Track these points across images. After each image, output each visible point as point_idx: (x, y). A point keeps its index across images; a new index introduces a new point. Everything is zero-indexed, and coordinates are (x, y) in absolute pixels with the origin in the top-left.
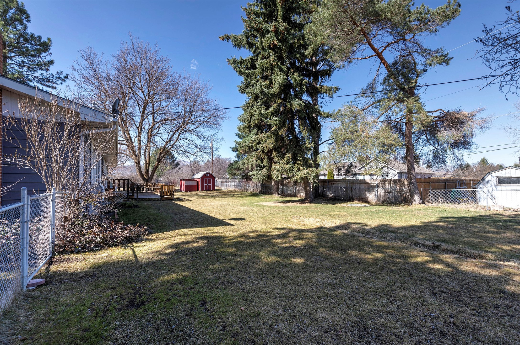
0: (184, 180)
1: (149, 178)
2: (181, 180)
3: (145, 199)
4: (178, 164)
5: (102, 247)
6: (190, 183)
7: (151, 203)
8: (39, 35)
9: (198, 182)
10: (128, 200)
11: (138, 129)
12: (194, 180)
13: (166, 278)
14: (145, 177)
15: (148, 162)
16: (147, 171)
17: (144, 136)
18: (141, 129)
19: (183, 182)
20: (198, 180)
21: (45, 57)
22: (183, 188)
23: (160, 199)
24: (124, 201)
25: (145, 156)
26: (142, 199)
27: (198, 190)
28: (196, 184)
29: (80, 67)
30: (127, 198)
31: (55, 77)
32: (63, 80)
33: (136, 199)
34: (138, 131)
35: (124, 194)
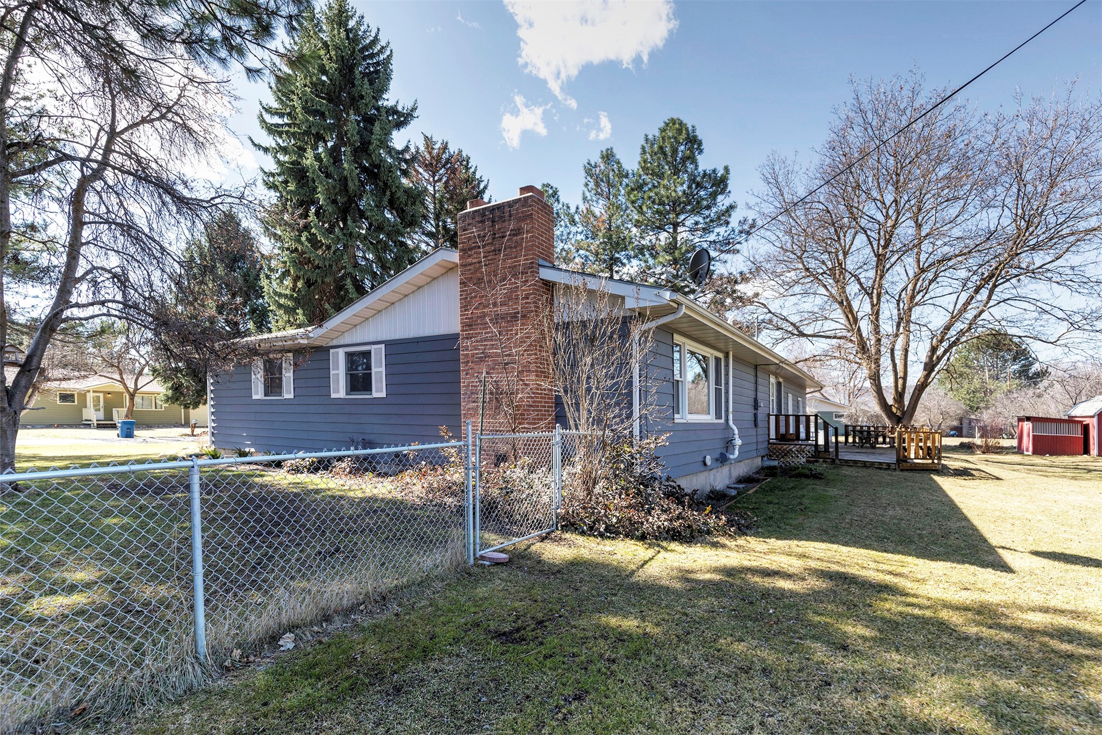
0: (1028, 419)
1: (904, 413)
2: (1020, 420)
3: (856, 462)
4: (1042, 374)
5: (618, 533)
6: (1050, 431)
7: (863, 472)
8: (713, 168)
9: (1086, 429)
10: (817, 461)
11: (871, 298)
12: (1071, 420)
13: (614, 621)
14: (894, 410)
15: (900, 374)
16: (900, 396)
17: (888, 310)
18: (879, 296)
19: (1027, 426)
20: (1087, 421)
21: (723, 202)
22: (1028, 443)
23: (893, 467)
24: (808, 461)
25: (893, 360)
26: (847, 461)
27: (1086, 451)
28: (1079, 435)
29: (759, 200)
30: (813, 456)
31: (737, 231)
32: (748, 233)
33: (833, 461)
34: (872, 302)
35: (808, 448)
